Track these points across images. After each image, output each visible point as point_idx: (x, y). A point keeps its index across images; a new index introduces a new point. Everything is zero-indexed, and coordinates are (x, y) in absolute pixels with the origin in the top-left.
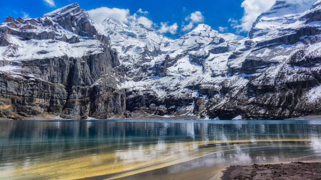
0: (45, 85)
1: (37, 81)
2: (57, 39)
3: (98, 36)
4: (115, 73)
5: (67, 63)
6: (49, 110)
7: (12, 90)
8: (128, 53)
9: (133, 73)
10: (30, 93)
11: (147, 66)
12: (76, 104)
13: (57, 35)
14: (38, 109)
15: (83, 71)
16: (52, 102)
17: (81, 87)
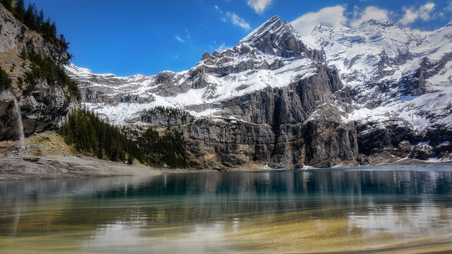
0: (248, 128)
1: (239, 124)
2: (256, 68)
3: (307, 53)
4: (336, 101)
5: (271, 96)
6: (256, 158)
7: (214, 136)
8: (354, 67)
9: (365, 96)
10: (232, 139)
11: (388, 83)
12: (287, 148)
13: (256, 63)
14: (243, 157)
15: (291, 104)
16: (257, 148)
17: (292, 126)
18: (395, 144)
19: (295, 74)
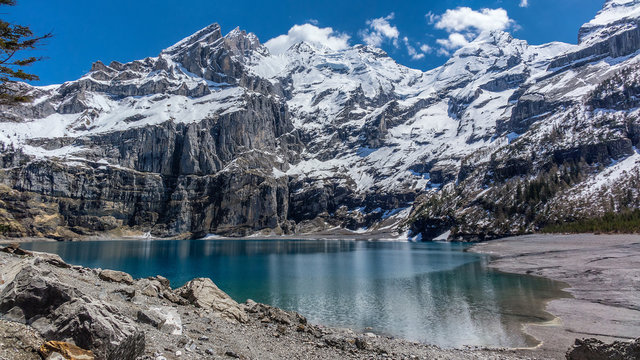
0: (126, 178)
1: (109, 171)
2: (170, 93)
3: (245, 80)
4: (279, 147)
5: (170, 135)
6: (131, 222)
7: (63, 188)
9: (319, 144)
10: (94, 192)
11: (350, 129)
12: (183, 209)
13: (171, 85)
14: (111, 220)
15: (200, 147)
16: (138, 208)
17: (195, 177)
18: (332, 208)
19: (217, 106)
